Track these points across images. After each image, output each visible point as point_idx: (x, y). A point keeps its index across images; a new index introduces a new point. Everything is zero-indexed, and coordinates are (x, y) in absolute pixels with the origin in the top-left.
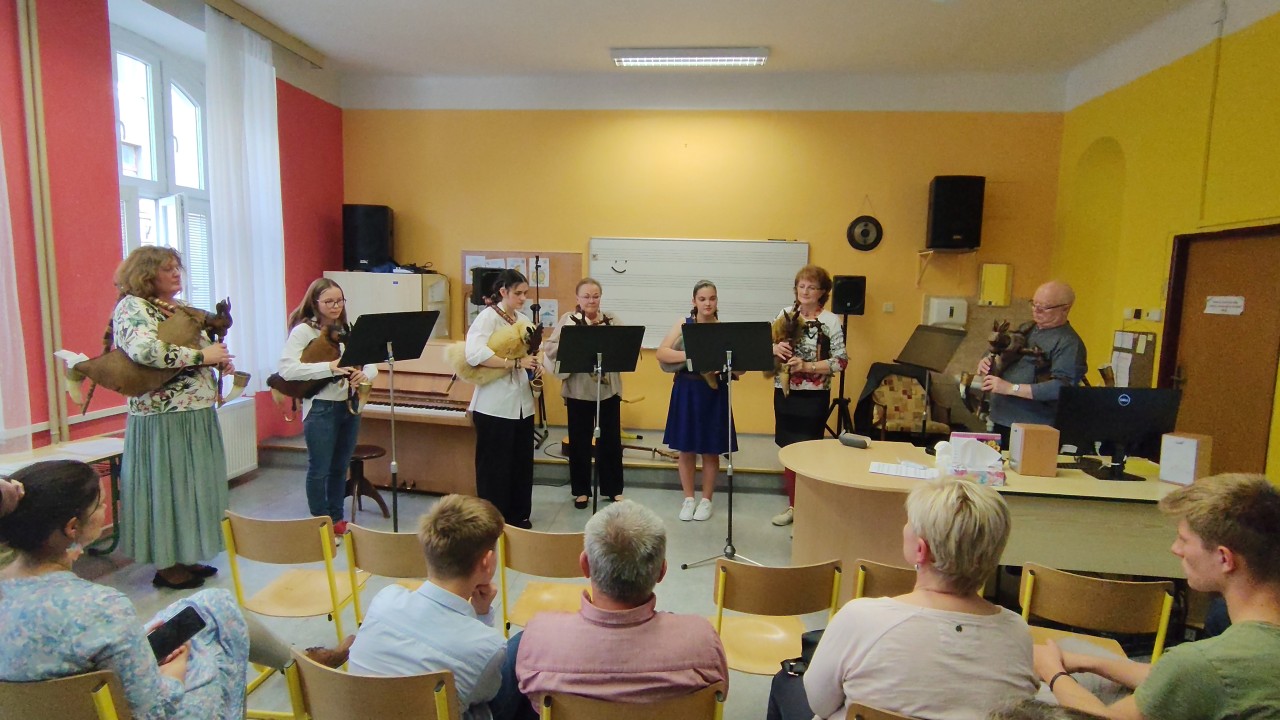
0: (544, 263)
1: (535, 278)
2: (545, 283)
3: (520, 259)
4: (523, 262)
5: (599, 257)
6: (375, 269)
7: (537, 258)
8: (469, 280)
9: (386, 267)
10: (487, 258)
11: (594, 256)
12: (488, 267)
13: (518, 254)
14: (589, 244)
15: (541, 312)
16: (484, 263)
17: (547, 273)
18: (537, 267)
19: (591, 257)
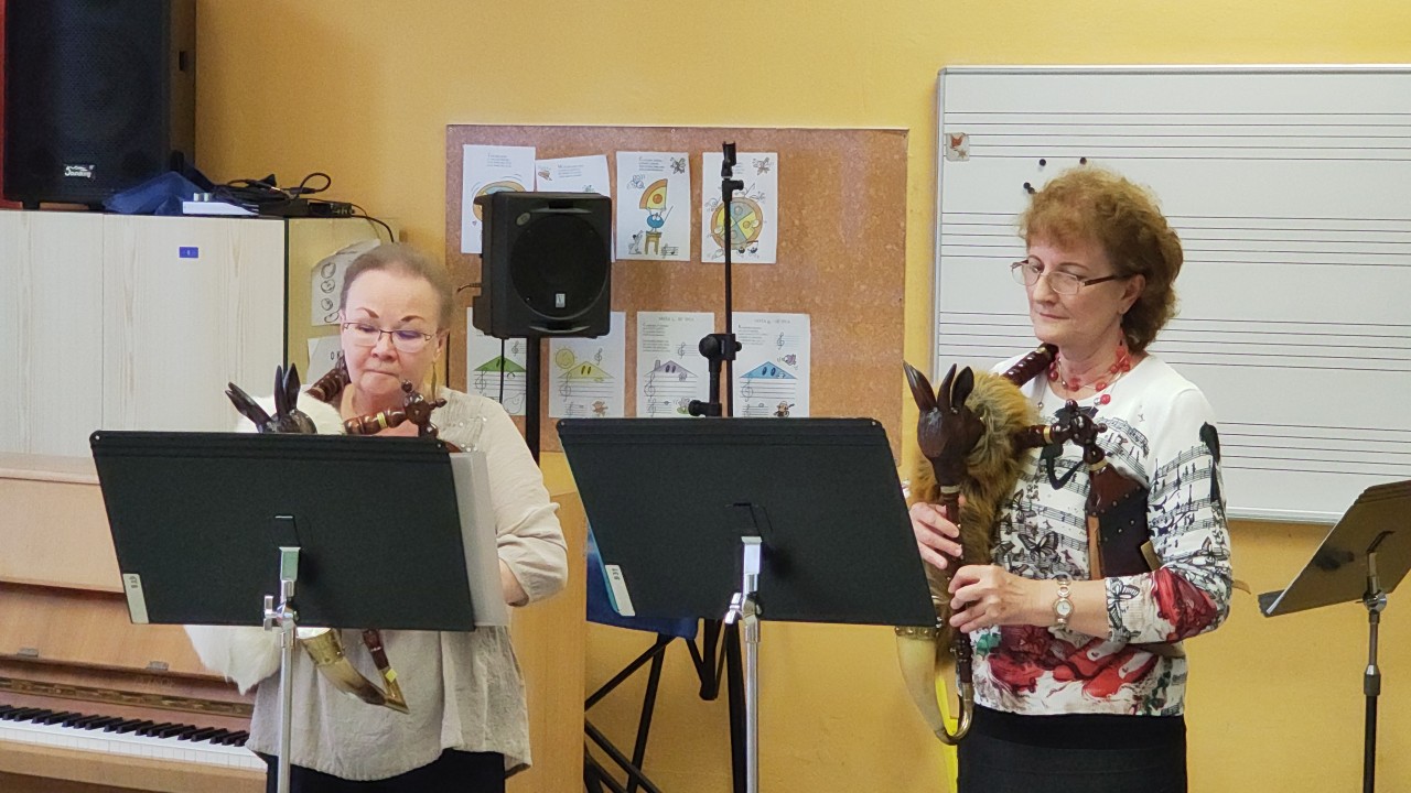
0: (759, 175)
1: (720, 230)
2: (763, 250)
3: (666, 158)
4: (678, 167)
5: (971, 145)
6: (118, 200)
7: (730, 151)
8: (472, 239)
9: (160, 189)
10: (542, 154)
11: (956, 142)
12: (546, 187)
13: (660, 137)
14: (936, 93)
15: (743, 363)
16: (525, 172)
17: (770, 209)
18: (730, 186)
19: (943, 142)
